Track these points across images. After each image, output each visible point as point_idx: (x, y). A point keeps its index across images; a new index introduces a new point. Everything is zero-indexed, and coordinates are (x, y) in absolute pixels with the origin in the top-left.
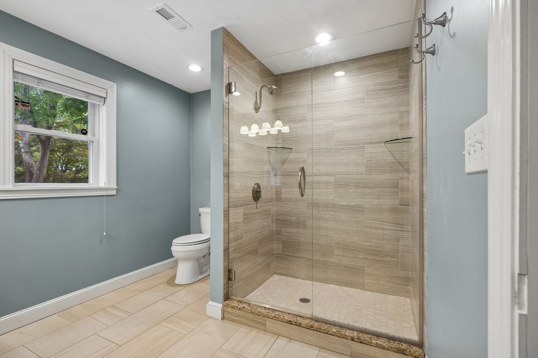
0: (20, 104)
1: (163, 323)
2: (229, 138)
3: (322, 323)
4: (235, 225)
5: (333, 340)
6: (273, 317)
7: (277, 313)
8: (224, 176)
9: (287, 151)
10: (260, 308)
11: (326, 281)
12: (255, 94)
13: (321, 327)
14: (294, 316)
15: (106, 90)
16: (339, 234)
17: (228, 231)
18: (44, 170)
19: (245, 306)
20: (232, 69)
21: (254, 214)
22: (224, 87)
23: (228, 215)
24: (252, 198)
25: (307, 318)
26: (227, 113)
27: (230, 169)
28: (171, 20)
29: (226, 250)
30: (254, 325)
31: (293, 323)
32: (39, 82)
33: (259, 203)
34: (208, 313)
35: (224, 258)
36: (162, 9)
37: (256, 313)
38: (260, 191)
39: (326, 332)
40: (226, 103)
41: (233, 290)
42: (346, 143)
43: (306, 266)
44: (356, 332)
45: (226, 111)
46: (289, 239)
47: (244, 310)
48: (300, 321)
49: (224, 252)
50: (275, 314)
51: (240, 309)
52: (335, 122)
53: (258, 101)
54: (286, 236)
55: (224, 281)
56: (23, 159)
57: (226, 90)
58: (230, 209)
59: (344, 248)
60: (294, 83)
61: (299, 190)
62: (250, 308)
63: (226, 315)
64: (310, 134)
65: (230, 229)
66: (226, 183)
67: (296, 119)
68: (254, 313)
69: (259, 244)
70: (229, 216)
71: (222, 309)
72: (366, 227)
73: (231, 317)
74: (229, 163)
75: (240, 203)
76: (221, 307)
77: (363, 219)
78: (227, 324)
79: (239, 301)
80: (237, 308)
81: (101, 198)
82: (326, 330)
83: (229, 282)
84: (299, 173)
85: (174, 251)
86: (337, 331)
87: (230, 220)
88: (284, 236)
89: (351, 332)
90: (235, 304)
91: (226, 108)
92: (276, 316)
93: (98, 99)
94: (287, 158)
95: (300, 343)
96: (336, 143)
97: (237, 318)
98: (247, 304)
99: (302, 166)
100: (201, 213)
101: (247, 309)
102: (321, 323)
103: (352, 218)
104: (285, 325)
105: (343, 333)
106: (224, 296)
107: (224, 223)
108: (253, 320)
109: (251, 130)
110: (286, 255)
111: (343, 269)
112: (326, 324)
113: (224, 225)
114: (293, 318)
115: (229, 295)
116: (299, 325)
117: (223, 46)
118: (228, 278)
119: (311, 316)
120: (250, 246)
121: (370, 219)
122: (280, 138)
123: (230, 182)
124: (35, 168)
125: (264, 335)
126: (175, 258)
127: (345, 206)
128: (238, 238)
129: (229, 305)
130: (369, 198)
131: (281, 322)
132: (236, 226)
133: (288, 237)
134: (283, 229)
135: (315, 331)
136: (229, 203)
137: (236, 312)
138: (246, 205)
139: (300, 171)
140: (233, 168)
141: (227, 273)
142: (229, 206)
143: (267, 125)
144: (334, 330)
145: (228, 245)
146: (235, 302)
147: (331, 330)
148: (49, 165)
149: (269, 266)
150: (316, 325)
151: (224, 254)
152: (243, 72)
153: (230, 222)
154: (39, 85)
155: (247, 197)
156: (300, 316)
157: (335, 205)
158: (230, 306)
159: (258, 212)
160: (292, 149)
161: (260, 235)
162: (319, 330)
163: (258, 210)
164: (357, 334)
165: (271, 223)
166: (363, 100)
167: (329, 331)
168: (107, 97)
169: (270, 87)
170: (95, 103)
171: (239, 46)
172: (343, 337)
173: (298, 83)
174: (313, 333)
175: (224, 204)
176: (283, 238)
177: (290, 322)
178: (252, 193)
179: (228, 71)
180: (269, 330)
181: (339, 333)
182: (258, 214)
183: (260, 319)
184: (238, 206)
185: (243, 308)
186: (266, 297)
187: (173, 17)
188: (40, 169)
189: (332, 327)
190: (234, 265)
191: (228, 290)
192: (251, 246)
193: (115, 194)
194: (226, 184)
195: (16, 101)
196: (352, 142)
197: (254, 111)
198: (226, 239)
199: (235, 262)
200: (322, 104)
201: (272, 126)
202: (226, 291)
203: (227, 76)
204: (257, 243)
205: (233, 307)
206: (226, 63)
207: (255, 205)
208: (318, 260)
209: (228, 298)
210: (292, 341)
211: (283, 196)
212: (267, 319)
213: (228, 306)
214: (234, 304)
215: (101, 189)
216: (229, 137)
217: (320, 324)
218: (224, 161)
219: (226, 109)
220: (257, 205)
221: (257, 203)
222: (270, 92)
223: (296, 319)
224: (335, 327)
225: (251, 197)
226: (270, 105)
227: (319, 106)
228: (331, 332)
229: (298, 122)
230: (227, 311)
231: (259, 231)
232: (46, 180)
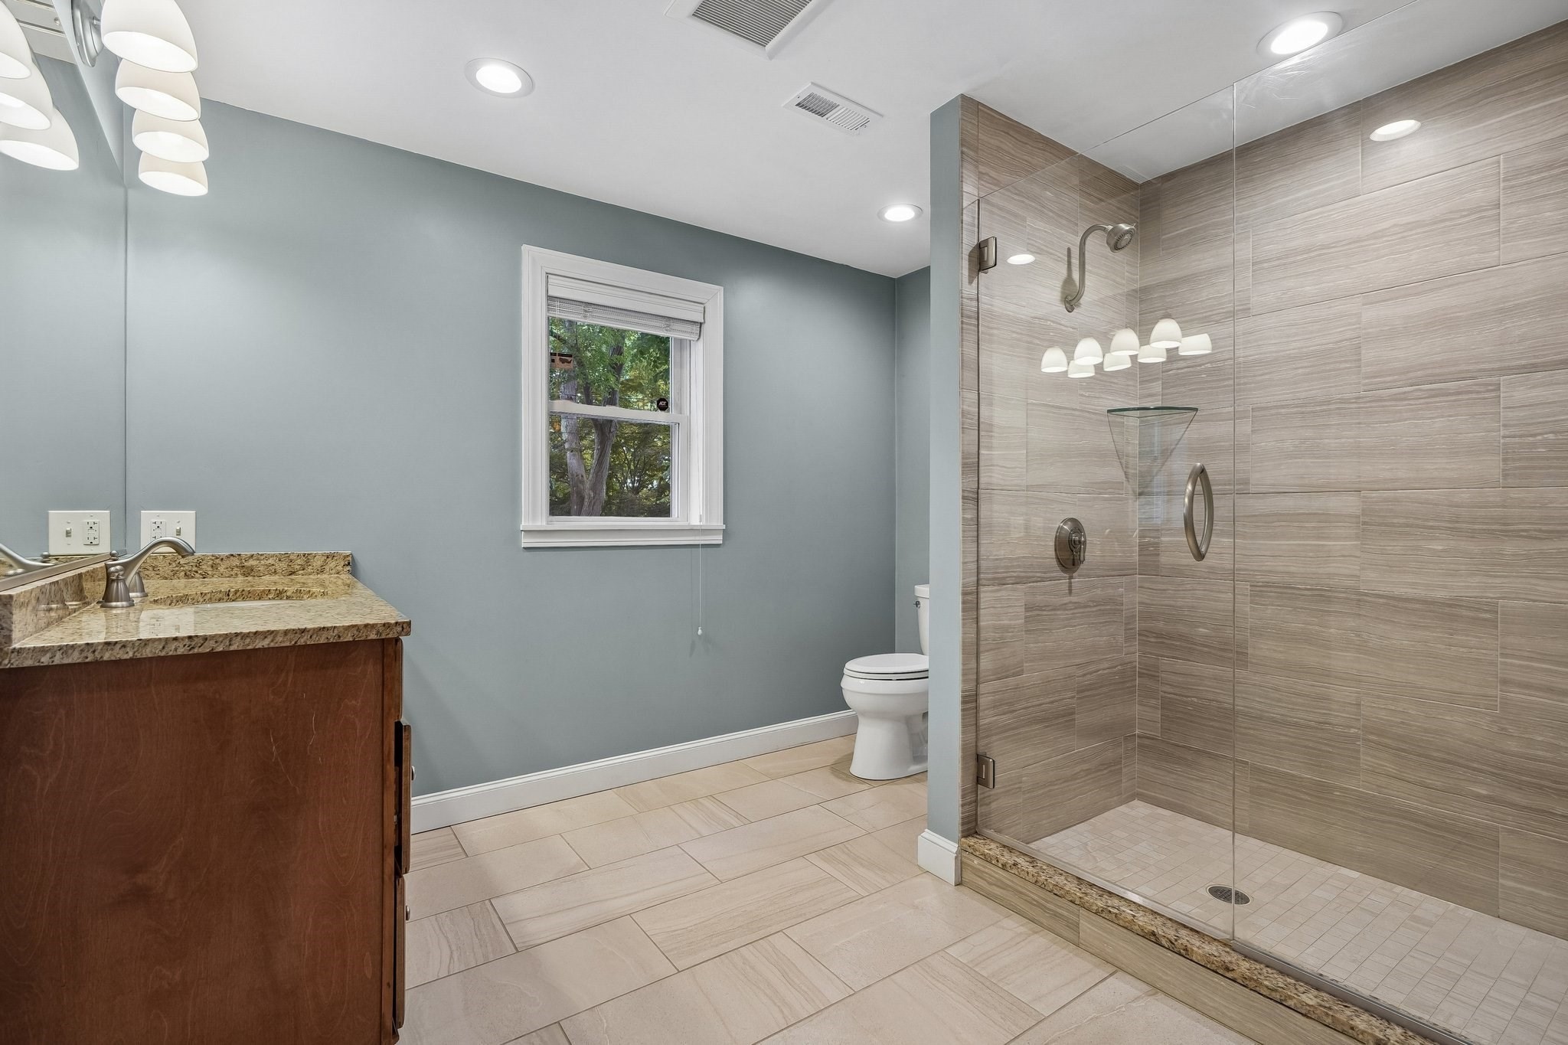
0: (557, 358)
1: (813, 858)
2: (979, 394)
3: (1267, 966)
4: (997, 633)
5: (1303, 1029)
6: (1100, 909)
7: (1116, 902)
8: (964, 498)
9: (1177, 416)
10: (1063, 878)
11: (1322, 852)
12: (1066, 258)
13: (1262, 978)
14: (1169, 924)
15: (702, 306)
16: (1379, 697)
17: (975, 647)
18: (602, 488)
19: (1021, 860)
20: (988, 202)
21: (1064, 607)
22: (966, 257)
23: (975, 605)
24: (1054, 562)
25: (1215, 940)
26: (973, 328)
27: (982, 480)
28: (832, 115)
29: (971, 702)
30: (1044, 921)
31: (1164, 942)
32: (586, 311)
33: (1080, 576)
34: (923, 859)
35: (963, 719)
36: (810, 96)
37: (1051, 887)
38: (1080, 542)
39: (1277, 996)
40: (971, 299)
41: (990, 814)
42: (1411, 375)
43: (1248, 789)
44: (1399, 1030)
45: (972, 320)
46: (1186, 697)
47: (1017, 873)
48: (1188, 941)
49: (964, 702)
50: (1107, 902)
51: (1004, 867)
52: (1364, 305)
53: (1076, 276)
54: (1176, 686)
55: (963, 781)
56: (566, 465)
57: (969, 265)
58: (982, 589)
59: (1404, 750)
60: (1204, 198)
61: (1185, 539)
62: (1035, 871)
63: (968, 876)
64: (1262, 356)
65: (982, 643)
66: (969, 516)
67: (1210, 313)
68: (1043, 886)
69: (1078, 698)
70: (978, 609)
71: (956, 858)
72: (1505, 682)
73: (980, 883)
74: (978, 462)
75: (1015, 574)
76: (955, 850)
77: (1492, 652)
78: (966, 896)
79: (1004, 846)
80: (998, 861)
81: (694, 550)
82: (1276, 991)
83: (977, 787)
84: (1187, 485)
85: (848, 690)
86: (1321, 1006)
87: (981, 618)
88: (1167, 684)
89: (1378, 1025)
90: (992, 849)
91: (970, 313)
92: (1110, 909)
93: (688, 328)
94: (1180, 440)
95: (1188, 1010)
96: (1367, 381)
97: (997, 891)
98: (1029, 859)
99: (1199, 464)
100: (920, 600)
101: (1023, 870)
102: (1262, 966)
103: (1439, 646)
104: (1138, 942)
105: (1342, 1017)
106: (963, 824)
107: (964, 625)
108: (1039, 906)
109: (1075, 358)
110: (1173, 744)
111: (1398, 824)
112: (1281, 973)
113: (963, 631)
114: (1164, 928)
115: (977, 824)
116: (1185, 953)
117: (962, 145)
118: (975, 777)
119: (1228, 937)
120: (1048, 700)
121: (1526, 654)
122: (1157, 379)
123: (982, 514)
124: (588, 485)
125: (1071, 955)
126: (854, 713)
127: (1407, 600)
128: (1002, 673)
129: (975, 850)
130: (1522, 577)
131: (1125, 931)
132: (1001, 638)
133: (1183, 688)
134: (1166, 660)
135: (1239, 986)
136: (978, 573)
137: (994, 872)
138: (1033, 579)
139: (1191, 480)
140: (991, 476)
141: (972, 763)
142: (978, 580)
143: (1127, 338)
144: (1310, 998)
145: (977, 686)
146: (993, 846)
147: (1295, 996)
148: (610, 477)
149: (1113, 768)
150: (1244, 966)
151: (963, 710)
152: (1023, 202)
153: (982, 624)
154: (585, 317)
155: (1037, 558)
156: (1192, 930)
157: (1366, 595)
158: (977, 853)
159: (1076, 603)
160: (1196, 410)
161: (1081, 672)
162: (1252, 984)
163: (1074, 599)
164: (1403, 1038)
165: (1121, 639)
166: (1495, 212)
167: (1291, 998)
168: (705, 322)
169: (1110, 227)
170: (683, 337)
171: (1011, 133)
172: (1344, 1030)
173: (1217, 195)
174: (1233, 989)
175: (963, 573)
176: (1164, 689)
177: (1153, 937)
178: (1055, 545)
179: (977, 210)
180: (1088, 945)
181: (1327, 1014)
182: (1076, 608)
183: (1060, 907)
184: (1008, 582)
185: (1014, 865)
186: (1094, 858)
187: (833, 107)
188: (595, 488)
189: (1302, 989)
190: (995, 744)
191: (976, 810)
192: (1051, 699)
193: (721, 542)
194: (972, 519)
195: (551, 354)
196: (1437, 371)
197: (1062, 308)
198: (971, 669)
199: (998, 737)
200: (1310, 251)
201: (1144, 338)
202: (968, 811)
203: (974, 226)
204: (1069, 694)
205: (987, 859)
206: (970, 190)
207: (1065, 583)
208: (1293, 775)
209: (976, 832)
210: (1161, 996)
211: (1164, 559)
212: (1082, 911)
213: (974, 852)
214: (990, 850)
215: (693, 531)
216: (978, 391)
217: (1258, 967)
218: (963, 458)
219: (969, 317)
220: (1070, 583)
221: (1071, 578)
222: (1113, 242)
223: (1173, 933)
224: (1316, 993)
225: (1053, 558)
226: (1118, 279)
227: (1299, 258)
228: (1295, 1001)
229: (1217, 322)
230: (969, 865)
231: (1078, 661)
232: (607, 510)
